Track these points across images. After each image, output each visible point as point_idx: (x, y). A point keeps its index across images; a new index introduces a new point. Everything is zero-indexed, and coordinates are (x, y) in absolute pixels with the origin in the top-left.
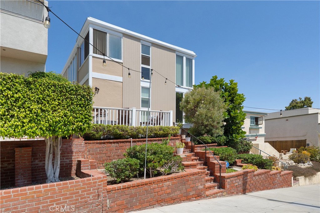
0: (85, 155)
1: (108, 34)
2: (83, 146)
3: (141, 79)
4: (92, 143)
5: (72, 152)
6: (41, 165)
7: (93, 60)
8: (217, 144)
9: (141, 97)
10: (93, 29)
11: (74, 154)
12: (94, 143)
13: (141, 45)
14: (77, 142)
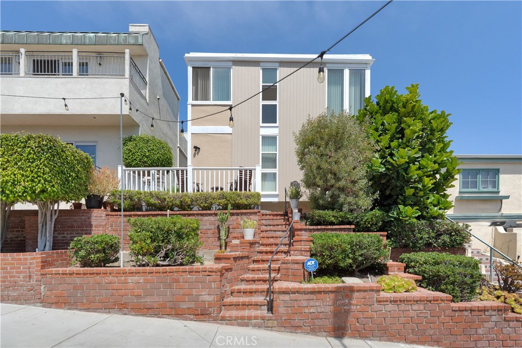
0: (107, 230)
1: (211, 69)
2: (103, 218)
3: (261, 124)
4: (115, 215)
5: (91, 226)
6: (60, 238)
7: (192, 109)
8: (353, 227)
9: (261, 152)
10: (191, 68)
11: (94, 228)
12: (117, 215)
13: (261, 71)
14: (96, 213)
